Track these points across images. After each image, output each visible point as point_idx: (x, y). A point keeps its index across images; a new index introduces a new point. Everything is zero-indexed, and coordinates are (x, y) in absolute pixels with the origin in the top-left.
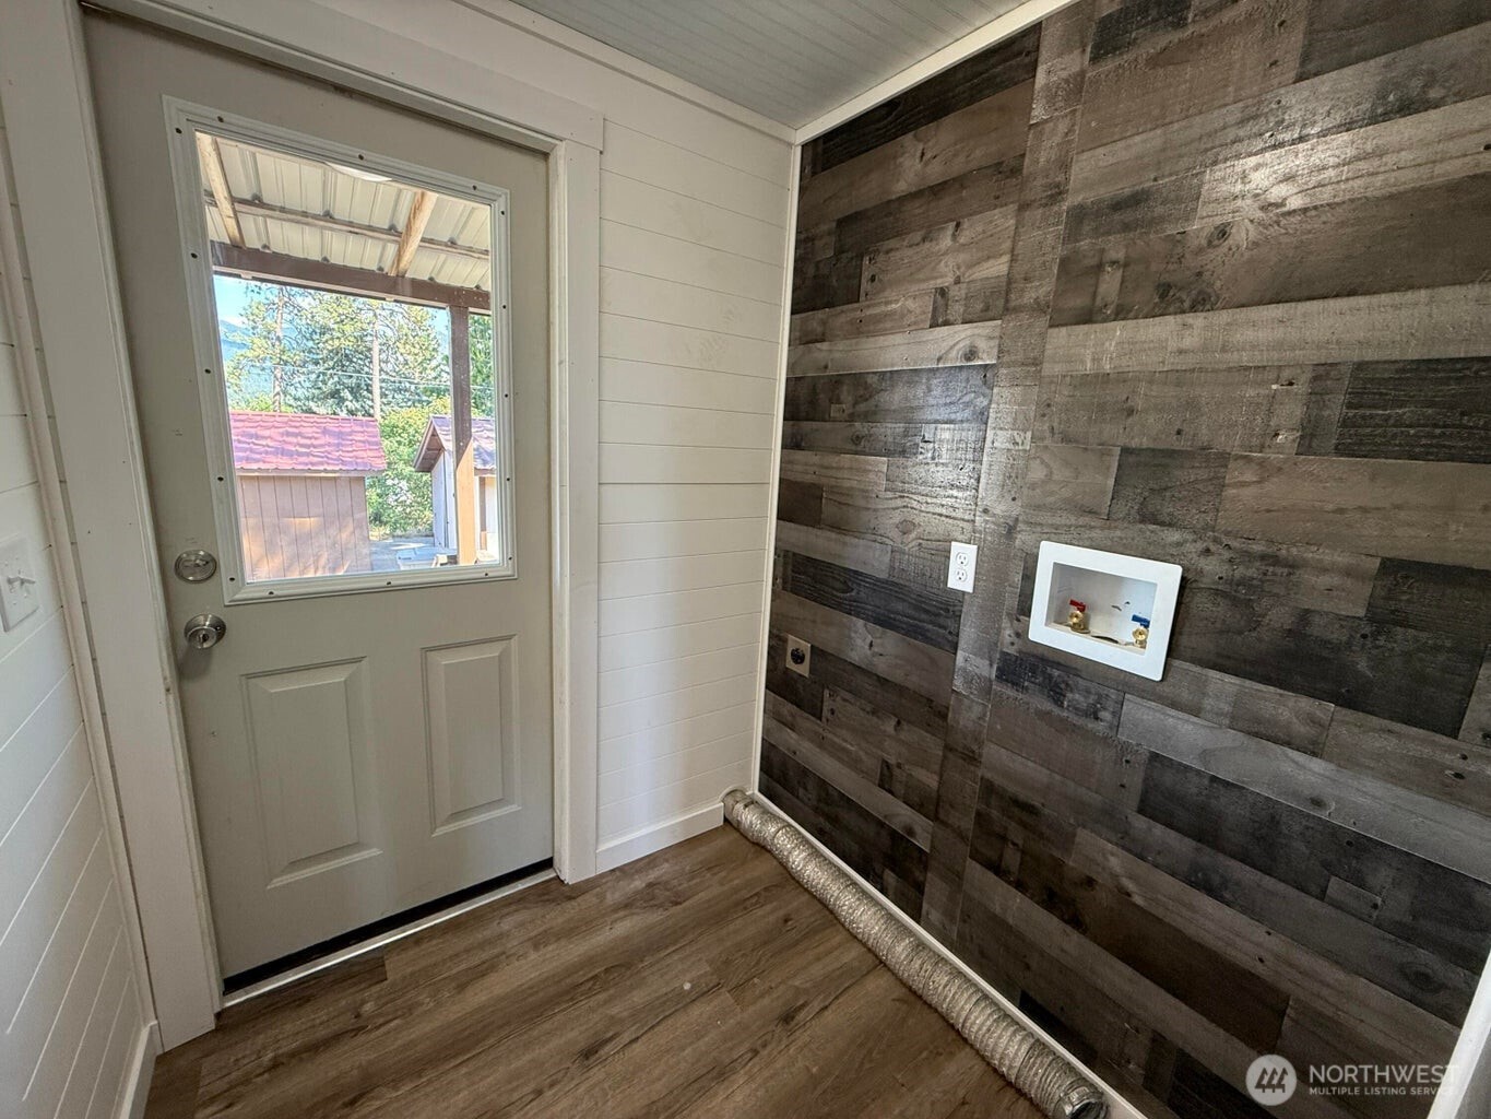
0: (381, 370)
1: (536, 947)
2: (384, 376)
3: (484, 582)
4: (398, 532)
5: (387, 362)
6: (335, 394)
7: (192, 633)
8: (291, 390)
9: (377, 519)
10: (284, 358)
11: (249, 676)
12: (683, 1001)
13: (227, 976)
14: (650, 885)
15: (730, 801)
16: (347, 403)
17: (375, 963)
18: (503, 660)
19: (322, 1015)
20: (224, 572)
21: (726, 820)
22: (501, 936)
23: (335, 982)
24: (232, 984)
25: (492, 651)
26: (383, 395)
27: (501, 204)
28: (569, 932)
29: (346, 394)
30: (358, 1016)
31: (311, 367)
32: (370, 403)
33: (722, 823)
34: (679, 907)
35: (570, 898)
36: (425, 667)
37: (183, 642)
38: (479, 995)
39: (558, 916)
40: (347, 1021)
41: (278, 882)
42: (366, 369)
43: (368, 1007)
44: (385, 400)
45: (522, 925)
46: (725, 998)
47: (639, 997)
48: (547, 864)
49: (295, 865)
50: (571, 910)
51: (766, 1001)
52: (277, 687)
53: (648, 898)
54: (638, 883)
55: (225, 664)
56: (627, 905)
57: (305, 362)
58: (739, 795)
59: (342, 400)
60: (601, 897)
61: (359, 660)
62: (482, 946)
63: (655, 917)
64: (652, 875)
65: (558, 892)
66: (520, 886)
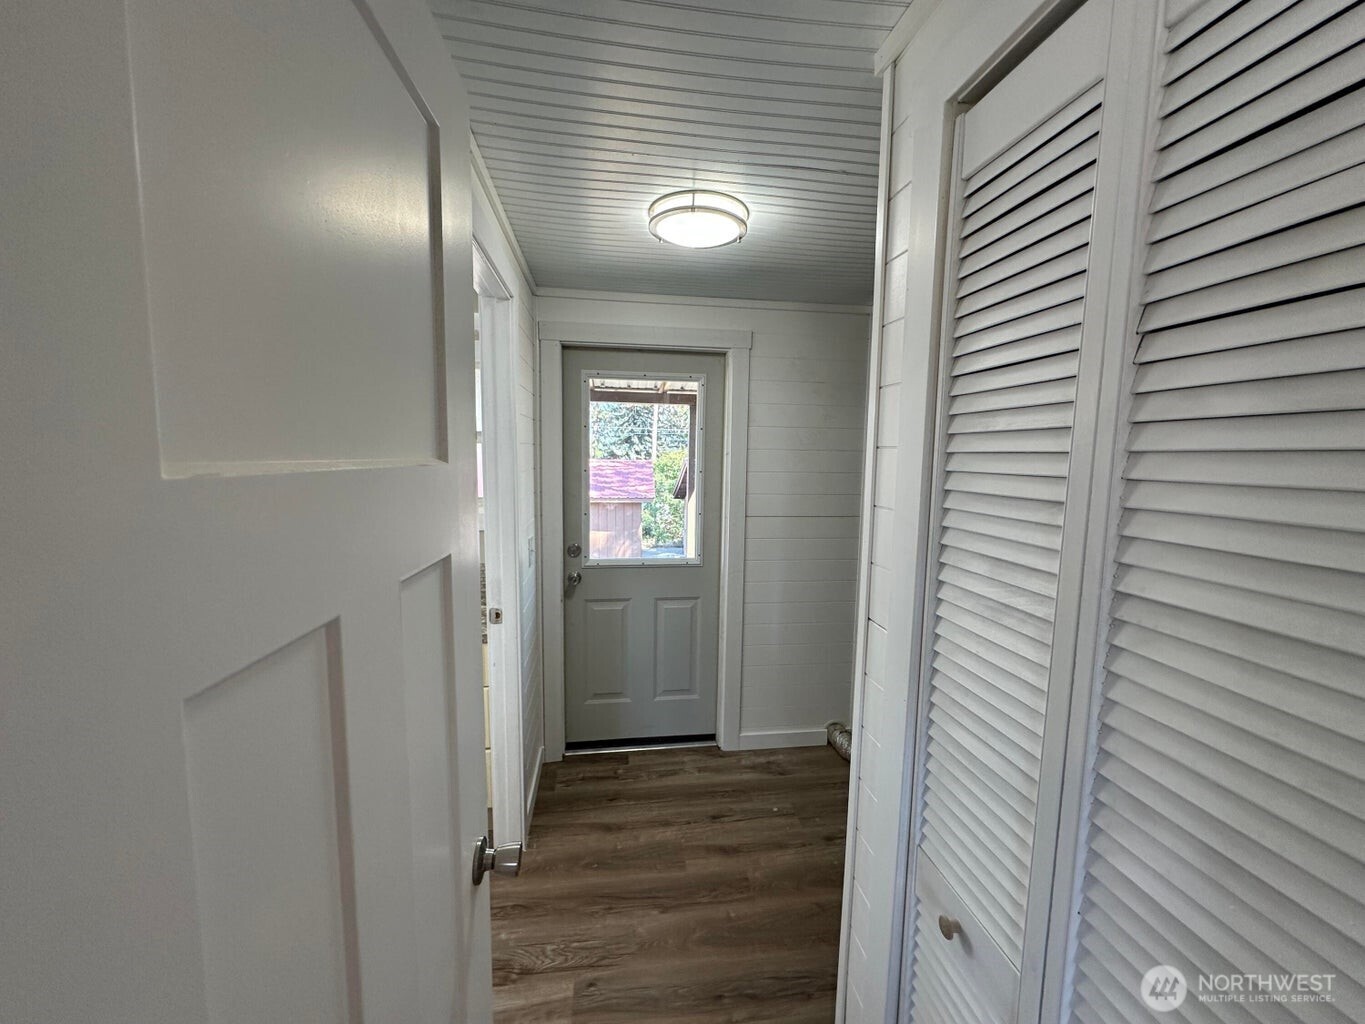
0: (659, 420)
1: (699, 771)
2: (661, 425)
3: (686, 567)
4: (660, 543)
5: (662, 414)
6: (628, 440)
7: (570, 578)
8: (602, 438)
9: (647, 532)
10: (600, 416)
11: (587, 601)
12: (770, 814)
13: (569, 741)
14: (769, 763)
15: (832, 728)
16: (635, 446)
17: (624, 757)
18: (693, 610)
19: (601, 768)
20: (583, 554)
21: (829, 742)
22: (683, 763)
23: (606, 759)
24: (570, 746)
25: (689, 604)
26: (659, 438)
27: (702, 381)
28: (717, 770)
29: (635, 440)
30: (616, 773)
31: (615, 421)
32: (649, 444)
33: (826, 744)
34: (783, 777)
35: (721, 756)
36: (656, 606)
37: (567, 581)
38: (669, 781)
39: (713, 762)
40: (611, 774)
41: (589, 702)
42: (649, 420)
43: (620, 771)
44: (659, 442)
45: (694, 761)
46: (795, 820)
47: (747, 806)
48: (712, 737)
49: (596, 696)
50: (721, 762)
51: (820, 829)
52: (597, 607)
53: (766, 768)
54: (762, 760)
55: (581, 592)
56: (753, 768)
57: (612, 418)
58: (838, 727)
59: (632, 444)
60: (739, 761)
61: (628, 600)
62: (673, 763)
63: (765, 777)
64: (772, 758)
65: (716, 752)
66: (697, 745)
